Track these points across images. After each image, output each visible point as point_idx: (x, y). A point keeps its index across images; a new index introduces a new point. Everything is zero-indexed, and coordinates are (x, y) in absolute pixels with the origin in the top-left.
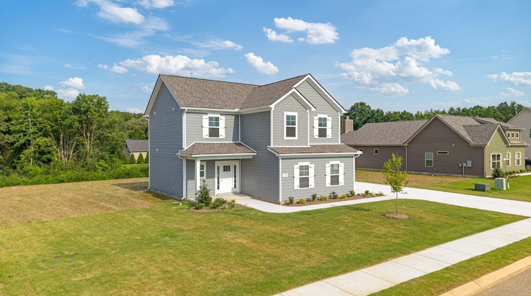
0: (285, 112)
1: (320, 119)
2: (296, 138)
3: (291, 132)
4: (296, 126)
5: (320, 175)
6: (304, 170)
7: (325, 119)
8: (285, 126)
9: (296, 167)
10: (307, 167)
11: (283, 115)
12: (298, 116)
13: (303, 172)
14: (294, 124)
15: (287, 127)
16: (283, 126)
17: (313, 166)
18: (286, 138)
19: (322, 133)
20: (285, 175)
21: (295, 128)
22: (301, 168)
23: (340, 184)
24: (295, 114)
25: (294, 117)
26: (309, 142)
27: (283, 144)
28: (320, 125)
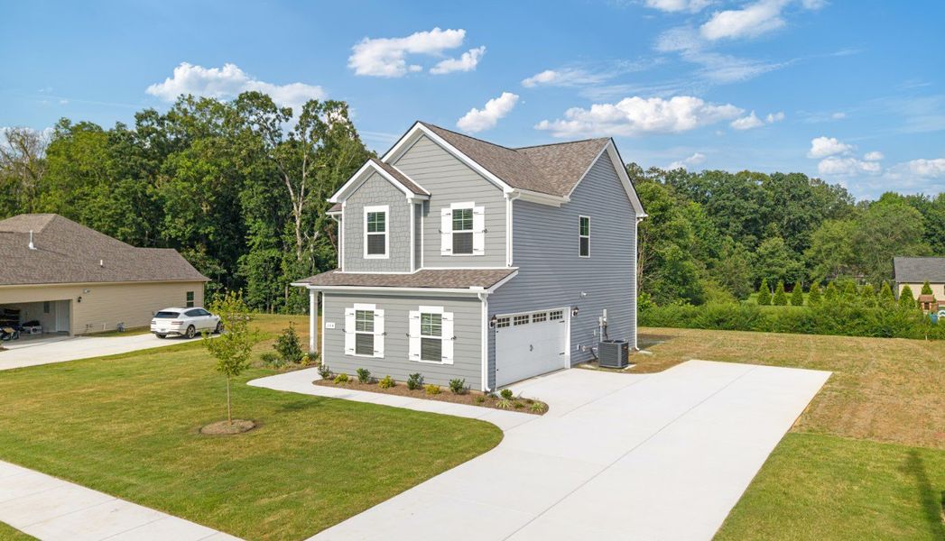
0: (365, 208)
1: (457, 213)
2: (386, 256)
3: (376, 245)
4: (387, 233)
5: (397, 335)
6: (364, 319)
7: (469, 213)
8: (366, 233)
9: (348, 311)
10: (370, 315)
11: (363, 213)
12: (391, 212)
13: (363, 323)
14: (382, 228)
15: (369, 236)
16: (363, 233)
17: (380, 313)
18: (366, 256)
19: (463, 244)
20: (331, 325)
21: (384, 235)
22: (359, 314)
23: (444, 361)
24: (384, 209)
25: (381, 216)
26: (422, 263)
27: (362, 268)
28: (456, 226)
